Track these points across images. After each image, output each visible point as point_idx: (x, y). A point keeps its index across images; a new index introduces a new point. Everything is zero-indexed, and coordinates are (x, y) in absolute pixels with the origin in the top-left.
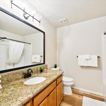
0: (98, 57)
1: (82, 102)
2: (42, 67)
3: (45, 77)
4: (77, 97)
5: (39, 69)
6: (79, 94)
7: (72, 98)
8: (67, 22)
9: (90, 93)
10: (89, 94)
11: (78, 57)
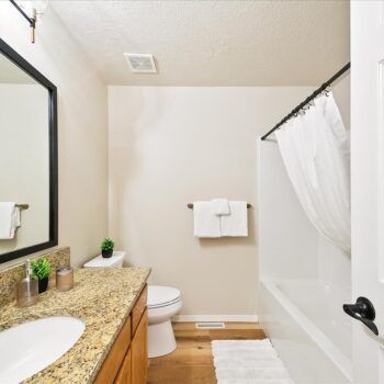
0: (249, 206)
1: (212, 363)
2: (46, 263)
3: (72, 314)
4: (192, 350)
5: (28, 279)
6: (197, 339)
7: (177, 362)
8: (155, 71)
9: (226, 323)
10: (224, 327)
11: (191, 206)
